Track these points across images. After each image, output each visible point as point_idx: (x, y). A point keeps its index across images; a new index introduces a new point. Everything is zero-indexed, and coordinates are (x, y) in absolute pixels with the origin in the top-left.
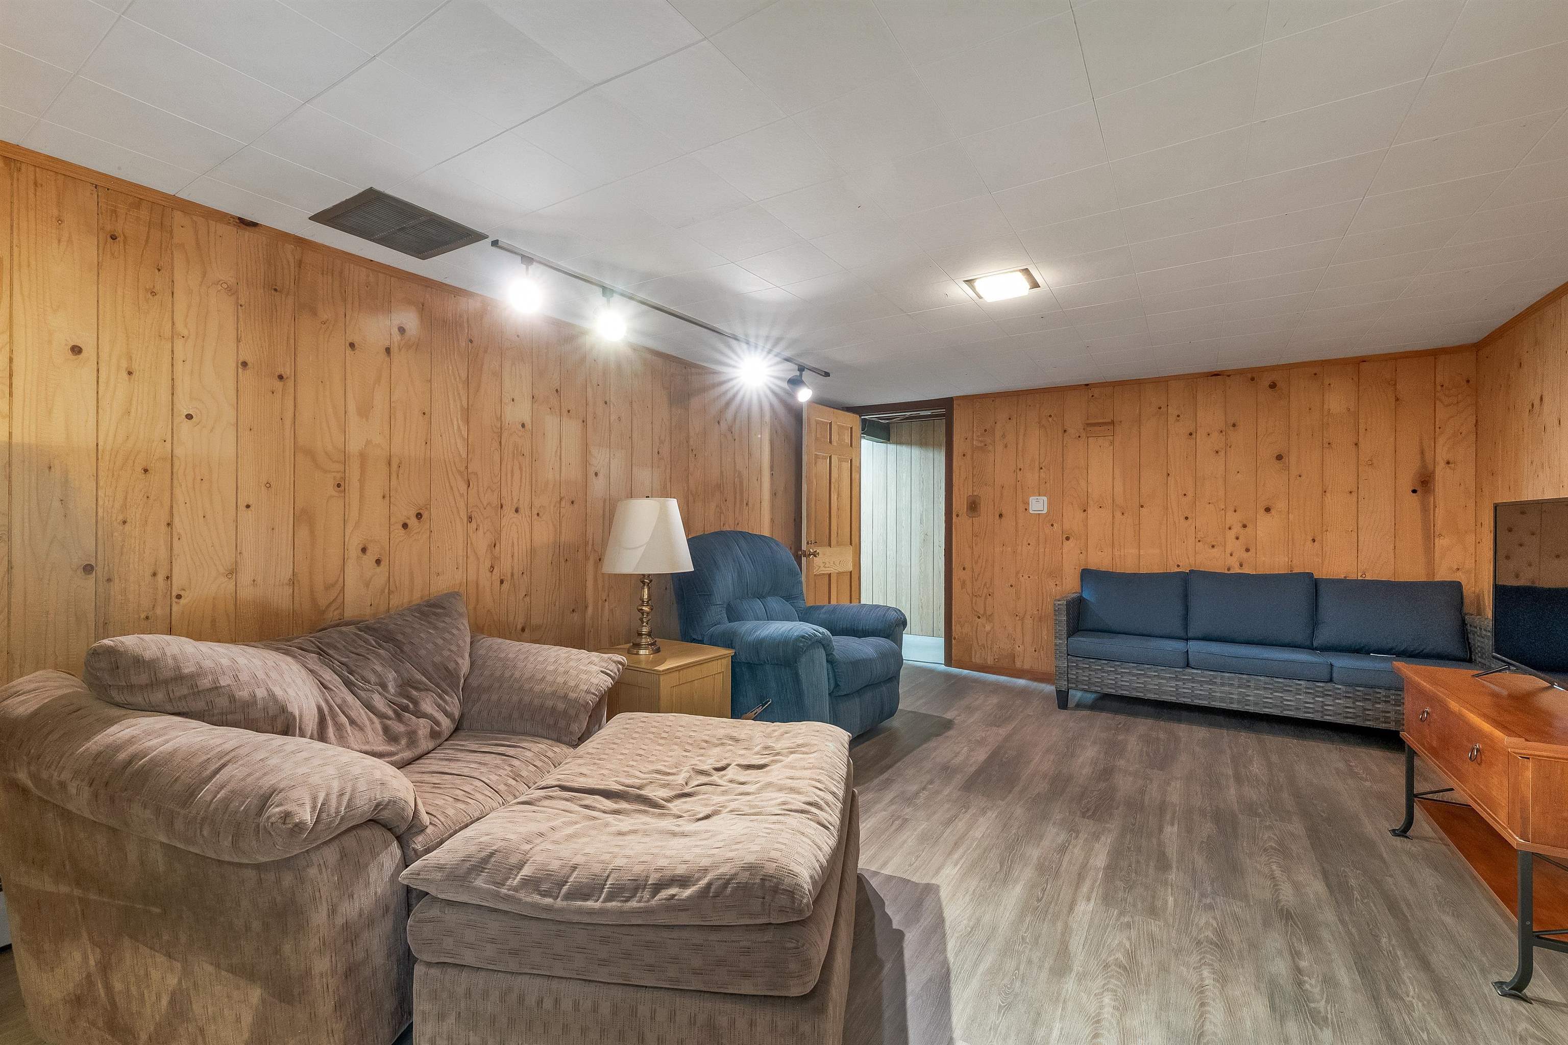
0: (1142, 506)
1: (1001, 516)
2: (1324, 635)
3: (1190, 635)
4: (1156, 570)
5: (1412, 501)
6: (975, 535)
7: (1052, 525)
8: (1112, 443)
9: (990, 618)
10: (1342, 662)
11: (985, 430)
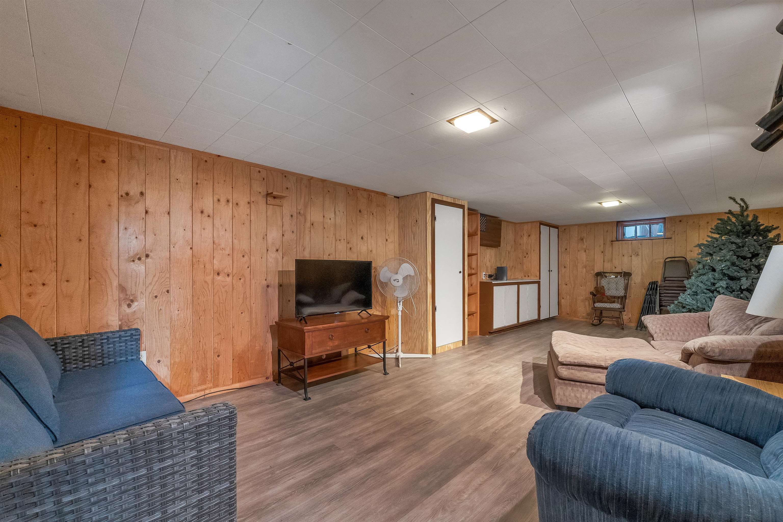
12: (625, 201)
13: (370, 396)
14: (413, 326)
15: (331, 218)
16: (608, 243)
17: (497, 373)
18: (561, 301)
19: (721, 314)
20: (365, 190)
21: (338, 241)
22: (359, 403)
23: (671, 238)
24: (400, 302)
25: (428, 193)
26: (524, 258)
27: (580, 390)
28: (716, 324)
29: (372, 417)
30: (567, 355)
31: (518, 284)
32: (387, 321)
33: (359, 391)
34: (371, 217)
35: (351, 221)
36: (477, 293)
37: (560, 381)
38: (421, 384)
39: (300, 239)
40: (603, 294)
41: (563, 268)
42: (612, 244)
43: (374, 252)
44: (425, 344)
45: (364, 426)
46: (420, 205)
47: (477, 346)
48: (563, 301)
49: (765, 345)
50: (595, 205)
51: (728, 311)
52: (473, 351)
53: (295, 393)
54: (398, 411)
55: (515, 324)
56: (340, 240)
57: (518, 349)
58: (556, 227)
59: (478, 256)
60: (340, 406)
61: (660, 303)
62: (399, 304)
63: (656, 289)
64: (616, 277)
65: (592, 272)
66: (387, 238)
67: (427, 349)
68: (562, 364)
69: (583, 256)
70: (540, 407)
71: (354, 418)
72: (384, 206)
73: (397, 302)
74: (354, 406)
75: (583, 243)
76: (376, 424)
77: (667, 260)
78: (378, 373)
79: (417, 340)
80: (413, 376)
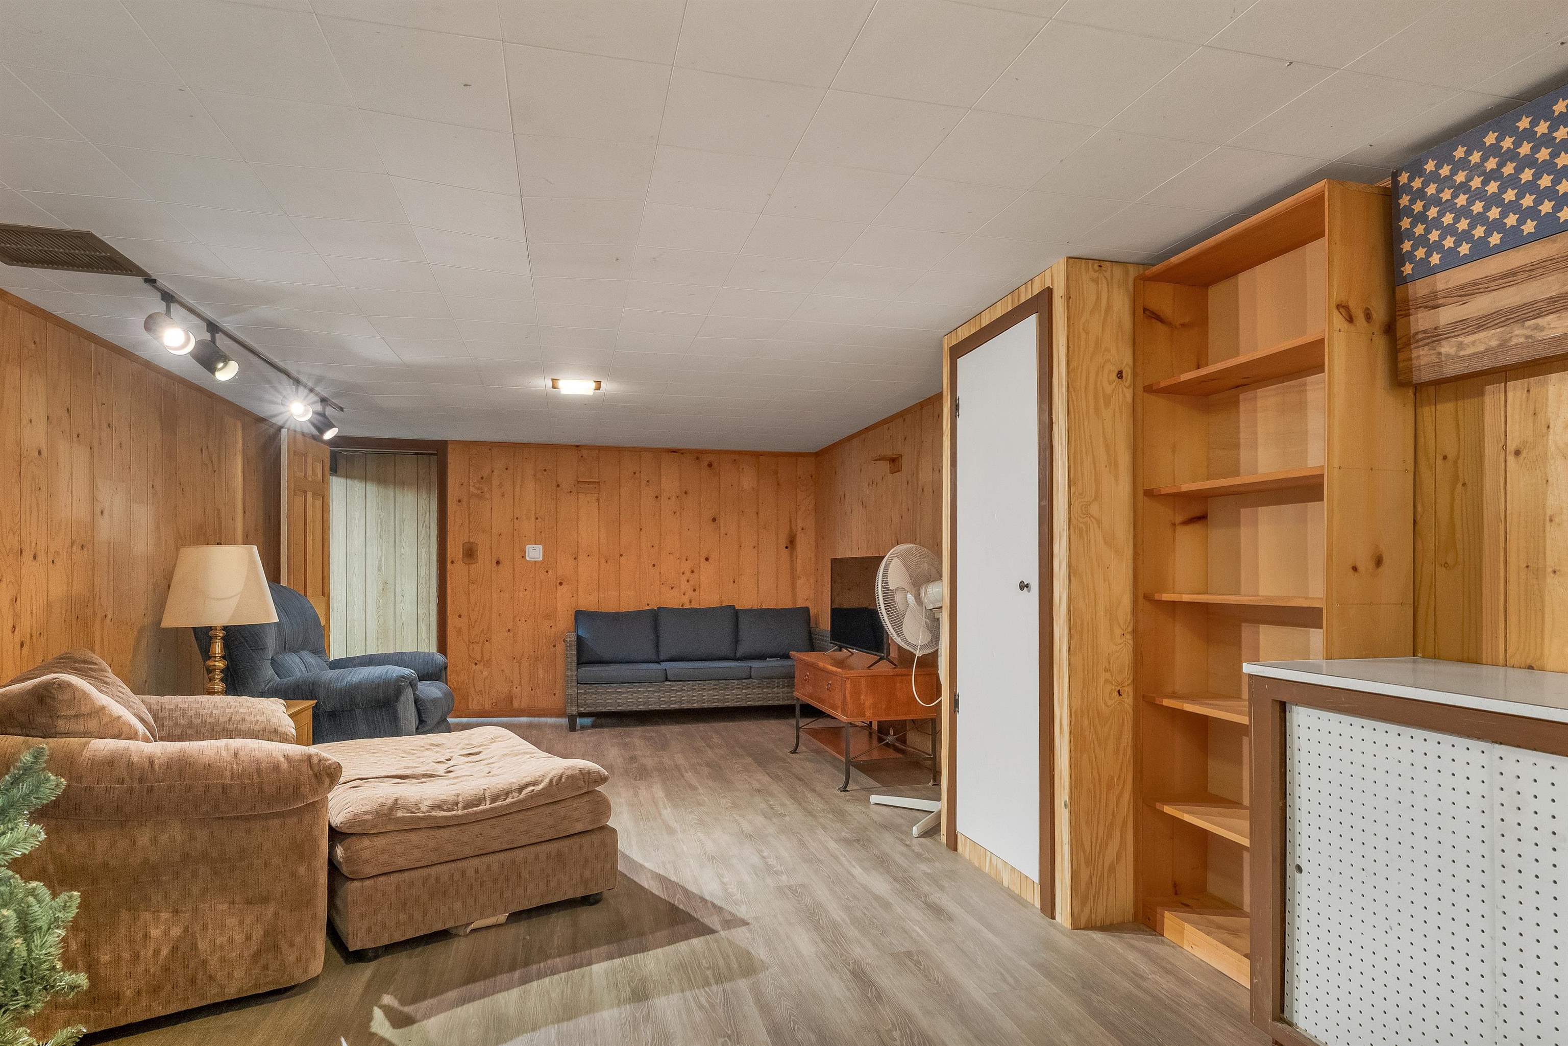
0: (621, 555)
1: (498, 563)
2: (742, 650)
3: (662, 658)
4: (632, 608)
5: (785, 553)
6: (472, 582)
7: (547, 572)
8: (598, 500)
9: (488, 663)
10: (755, 664)
11: (482, 478)
25: (945, 341)
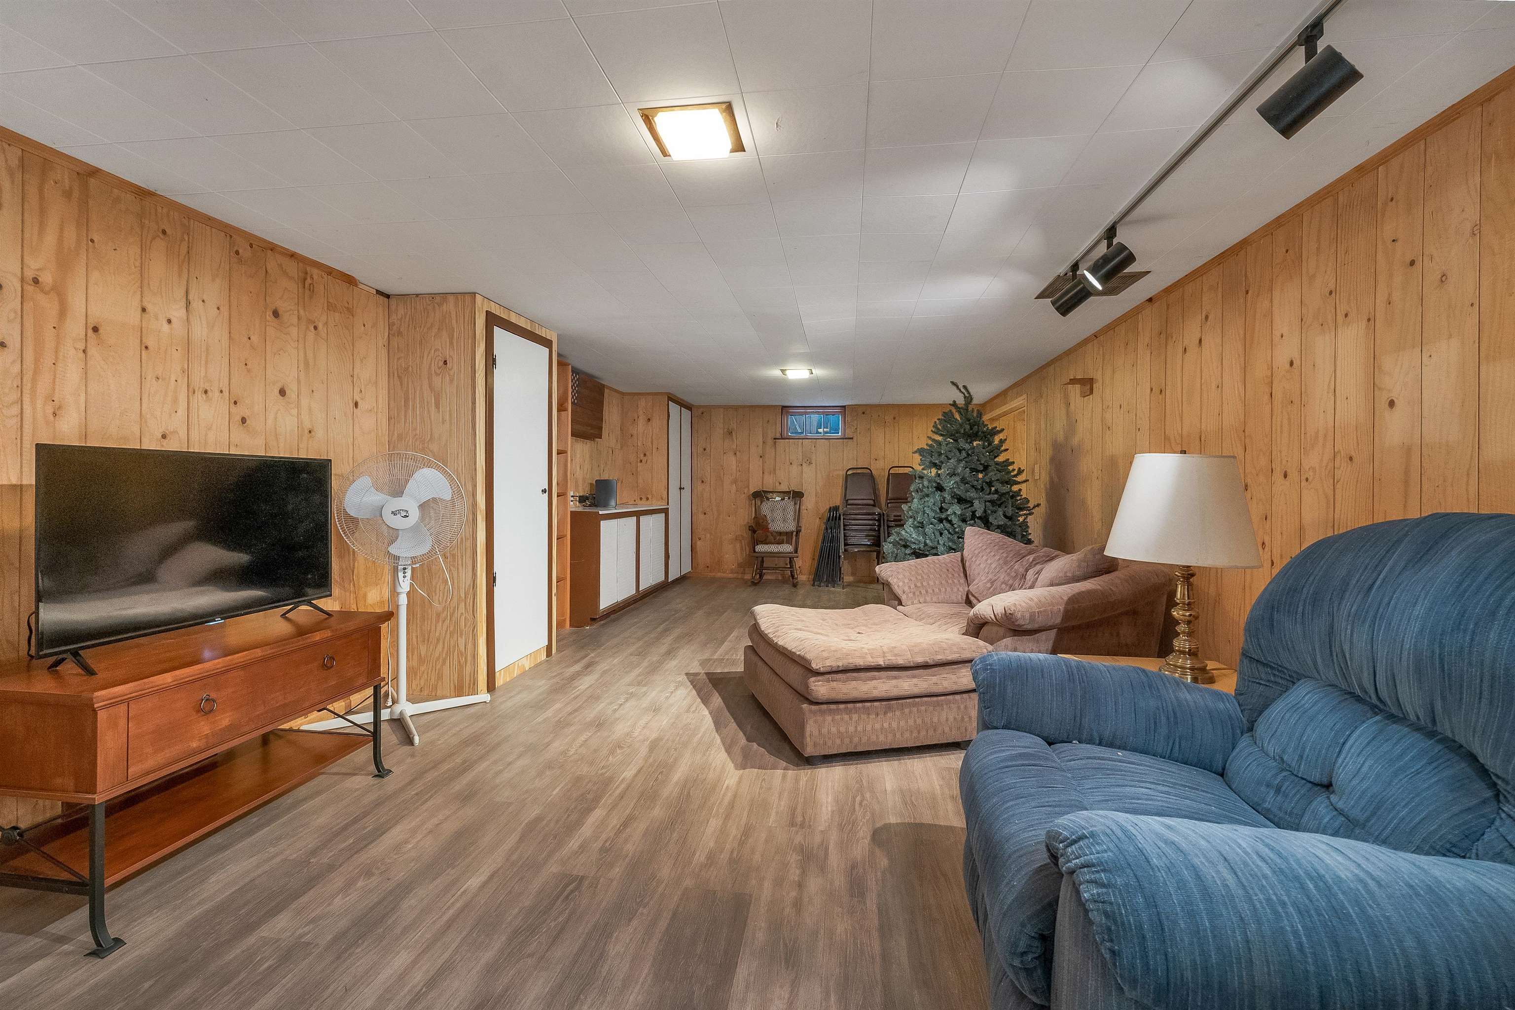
12: (819, 372)
13: (363, 858)
14: (433, 628)
15: (174, 320)
16: (770, 442)
17: (656, 709)
18: (696, 543)
19: (981, 555)
20: (293, 255)
21: (199, 396)
22: (333, 896)
23: (852, 438)
24: (405, 569)
25: (479, 298)
26: (639, 464)
27: (846, 717)
28: (976, 572)
29: (398, 930)
30: (825, 654)
31: (638, 514)
32: (384, 627)
33: (314, 852)
34: (311, 334)
35: (246, 339)
36: (566, 536)
37: (814, 707)
38: (498, 781)
39: (36, 371)
40: (766, 529)
41: (699, 482)
42: (775, 443)
43: (320, 433)
44: (468, 669)
45: (386, 974)
46: (454, 321)
47: (583, 653)
48: (699, 543)
49: (1073, 600)
50: (776, 373)
51: (988, 550)
52: (577, 667)
53: (33, 942)
54: (474, 882)
55: (632, 596)
56: (206, 392)
57: (663, 649)
58: (689, 407)
59: (567, 456)
60: (265, 931)
61: (845, 540)
62: (401, 575)
63: (840, 519)
64: (783, 499)
65: (746, 491)
66: (357, 397)
67: (475, 682)
68: (818, 673)
69: (731, 462)
70: (774, 767)
71: (338, 958)
72: (350, 311)
73: (395, 570)
74: (318, 911)
75: (733, 440)
76: (424, 952)
77: (849, 473)
78: (354, 777)
79: (444, 663)
80: (465, 762)
